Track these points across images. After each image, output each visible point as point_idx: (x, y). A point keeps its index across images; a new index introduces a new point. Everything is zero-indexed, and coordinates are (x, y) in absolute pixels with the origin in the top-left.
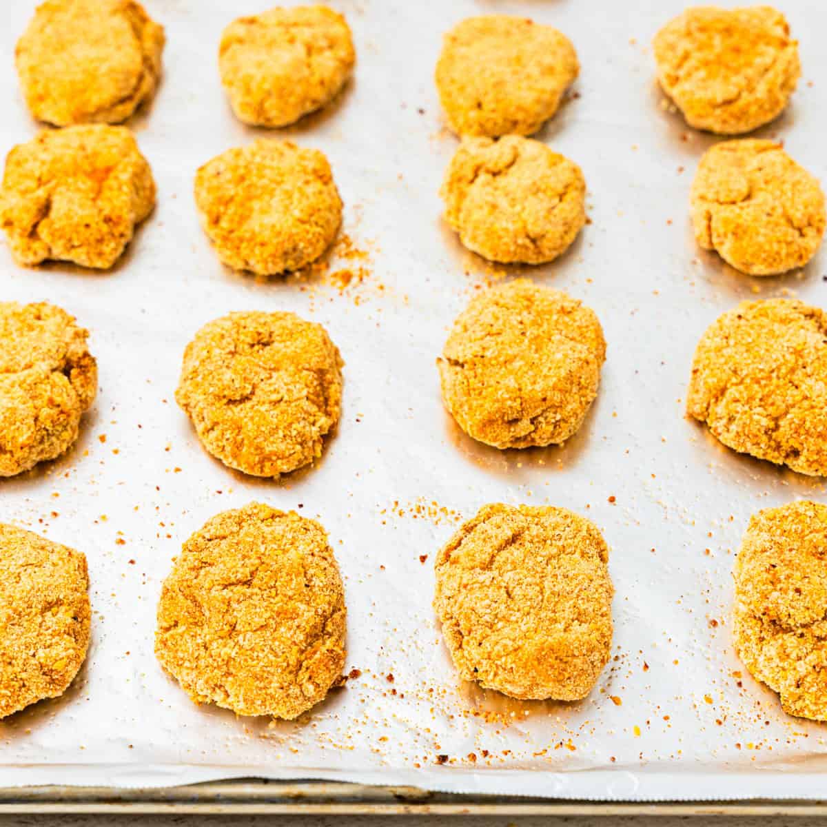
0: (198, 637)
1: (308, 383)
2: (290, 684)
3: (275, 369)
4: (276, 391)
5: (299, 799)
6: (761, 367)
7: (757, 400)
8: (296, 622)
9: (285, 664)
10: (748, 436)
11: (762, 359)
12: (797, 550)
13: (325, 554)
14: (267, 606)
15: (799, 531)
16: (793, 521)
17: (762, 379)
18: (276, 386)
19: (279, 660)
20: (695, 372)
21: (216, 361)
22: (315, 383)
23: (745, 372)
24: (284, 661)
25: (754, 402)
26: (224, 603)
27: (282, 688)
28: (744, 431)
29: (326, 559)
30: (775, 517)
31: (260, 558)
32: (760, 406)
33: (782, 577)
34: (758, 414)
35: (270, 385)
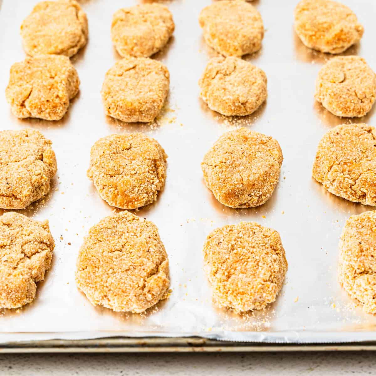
0: (97, 273)
1: (149, 165)
2: (140, 295)
3: (133, 160)
4: (134, 169)
5: (144, 345)
6: (348, 158)
7: (347, 171)
8: (142, 268)
9: (137, 286)
10: (342, 188)
11: (348, 154)
12: (370, 235)
13: (156, 238)
14: (129, 260)
15: (370, 225)
16: (367, 221)
17: (348, 163)
18: (133, 167)
19: (134, 284)
20: (317, 157)
21: (107, 157)
22: (153, 165)
23: (341, 159)
24: (137, 284)
25: (345, 172)
26: (110, 259)
27: (136, 296)
28: (340, 185)
29: (156, 240)
30: (358, 220)
31: (126, 239)
32: (348, 174)
33: (364, 249)
34: (347, 178)
35: (131, 166)
